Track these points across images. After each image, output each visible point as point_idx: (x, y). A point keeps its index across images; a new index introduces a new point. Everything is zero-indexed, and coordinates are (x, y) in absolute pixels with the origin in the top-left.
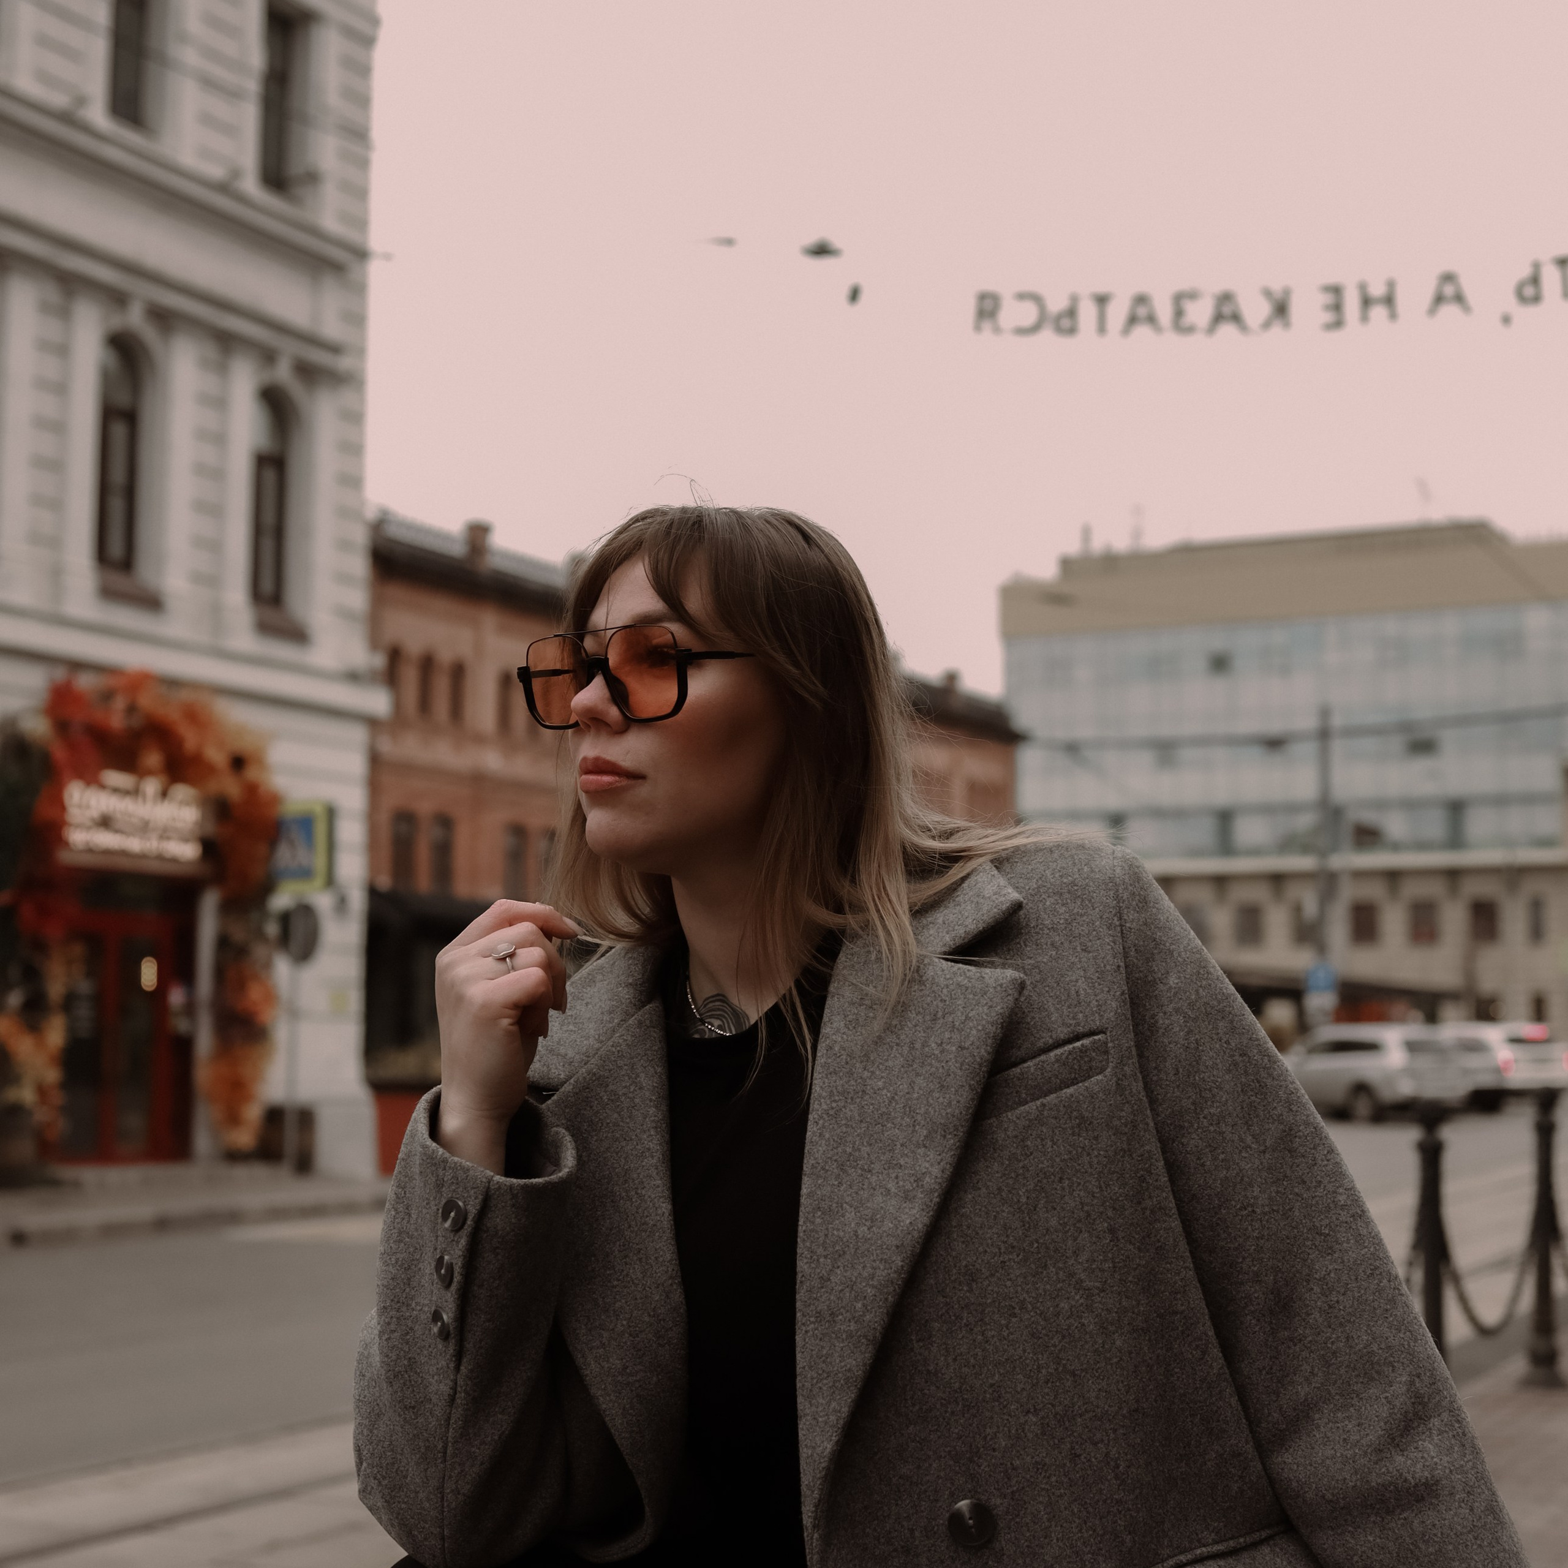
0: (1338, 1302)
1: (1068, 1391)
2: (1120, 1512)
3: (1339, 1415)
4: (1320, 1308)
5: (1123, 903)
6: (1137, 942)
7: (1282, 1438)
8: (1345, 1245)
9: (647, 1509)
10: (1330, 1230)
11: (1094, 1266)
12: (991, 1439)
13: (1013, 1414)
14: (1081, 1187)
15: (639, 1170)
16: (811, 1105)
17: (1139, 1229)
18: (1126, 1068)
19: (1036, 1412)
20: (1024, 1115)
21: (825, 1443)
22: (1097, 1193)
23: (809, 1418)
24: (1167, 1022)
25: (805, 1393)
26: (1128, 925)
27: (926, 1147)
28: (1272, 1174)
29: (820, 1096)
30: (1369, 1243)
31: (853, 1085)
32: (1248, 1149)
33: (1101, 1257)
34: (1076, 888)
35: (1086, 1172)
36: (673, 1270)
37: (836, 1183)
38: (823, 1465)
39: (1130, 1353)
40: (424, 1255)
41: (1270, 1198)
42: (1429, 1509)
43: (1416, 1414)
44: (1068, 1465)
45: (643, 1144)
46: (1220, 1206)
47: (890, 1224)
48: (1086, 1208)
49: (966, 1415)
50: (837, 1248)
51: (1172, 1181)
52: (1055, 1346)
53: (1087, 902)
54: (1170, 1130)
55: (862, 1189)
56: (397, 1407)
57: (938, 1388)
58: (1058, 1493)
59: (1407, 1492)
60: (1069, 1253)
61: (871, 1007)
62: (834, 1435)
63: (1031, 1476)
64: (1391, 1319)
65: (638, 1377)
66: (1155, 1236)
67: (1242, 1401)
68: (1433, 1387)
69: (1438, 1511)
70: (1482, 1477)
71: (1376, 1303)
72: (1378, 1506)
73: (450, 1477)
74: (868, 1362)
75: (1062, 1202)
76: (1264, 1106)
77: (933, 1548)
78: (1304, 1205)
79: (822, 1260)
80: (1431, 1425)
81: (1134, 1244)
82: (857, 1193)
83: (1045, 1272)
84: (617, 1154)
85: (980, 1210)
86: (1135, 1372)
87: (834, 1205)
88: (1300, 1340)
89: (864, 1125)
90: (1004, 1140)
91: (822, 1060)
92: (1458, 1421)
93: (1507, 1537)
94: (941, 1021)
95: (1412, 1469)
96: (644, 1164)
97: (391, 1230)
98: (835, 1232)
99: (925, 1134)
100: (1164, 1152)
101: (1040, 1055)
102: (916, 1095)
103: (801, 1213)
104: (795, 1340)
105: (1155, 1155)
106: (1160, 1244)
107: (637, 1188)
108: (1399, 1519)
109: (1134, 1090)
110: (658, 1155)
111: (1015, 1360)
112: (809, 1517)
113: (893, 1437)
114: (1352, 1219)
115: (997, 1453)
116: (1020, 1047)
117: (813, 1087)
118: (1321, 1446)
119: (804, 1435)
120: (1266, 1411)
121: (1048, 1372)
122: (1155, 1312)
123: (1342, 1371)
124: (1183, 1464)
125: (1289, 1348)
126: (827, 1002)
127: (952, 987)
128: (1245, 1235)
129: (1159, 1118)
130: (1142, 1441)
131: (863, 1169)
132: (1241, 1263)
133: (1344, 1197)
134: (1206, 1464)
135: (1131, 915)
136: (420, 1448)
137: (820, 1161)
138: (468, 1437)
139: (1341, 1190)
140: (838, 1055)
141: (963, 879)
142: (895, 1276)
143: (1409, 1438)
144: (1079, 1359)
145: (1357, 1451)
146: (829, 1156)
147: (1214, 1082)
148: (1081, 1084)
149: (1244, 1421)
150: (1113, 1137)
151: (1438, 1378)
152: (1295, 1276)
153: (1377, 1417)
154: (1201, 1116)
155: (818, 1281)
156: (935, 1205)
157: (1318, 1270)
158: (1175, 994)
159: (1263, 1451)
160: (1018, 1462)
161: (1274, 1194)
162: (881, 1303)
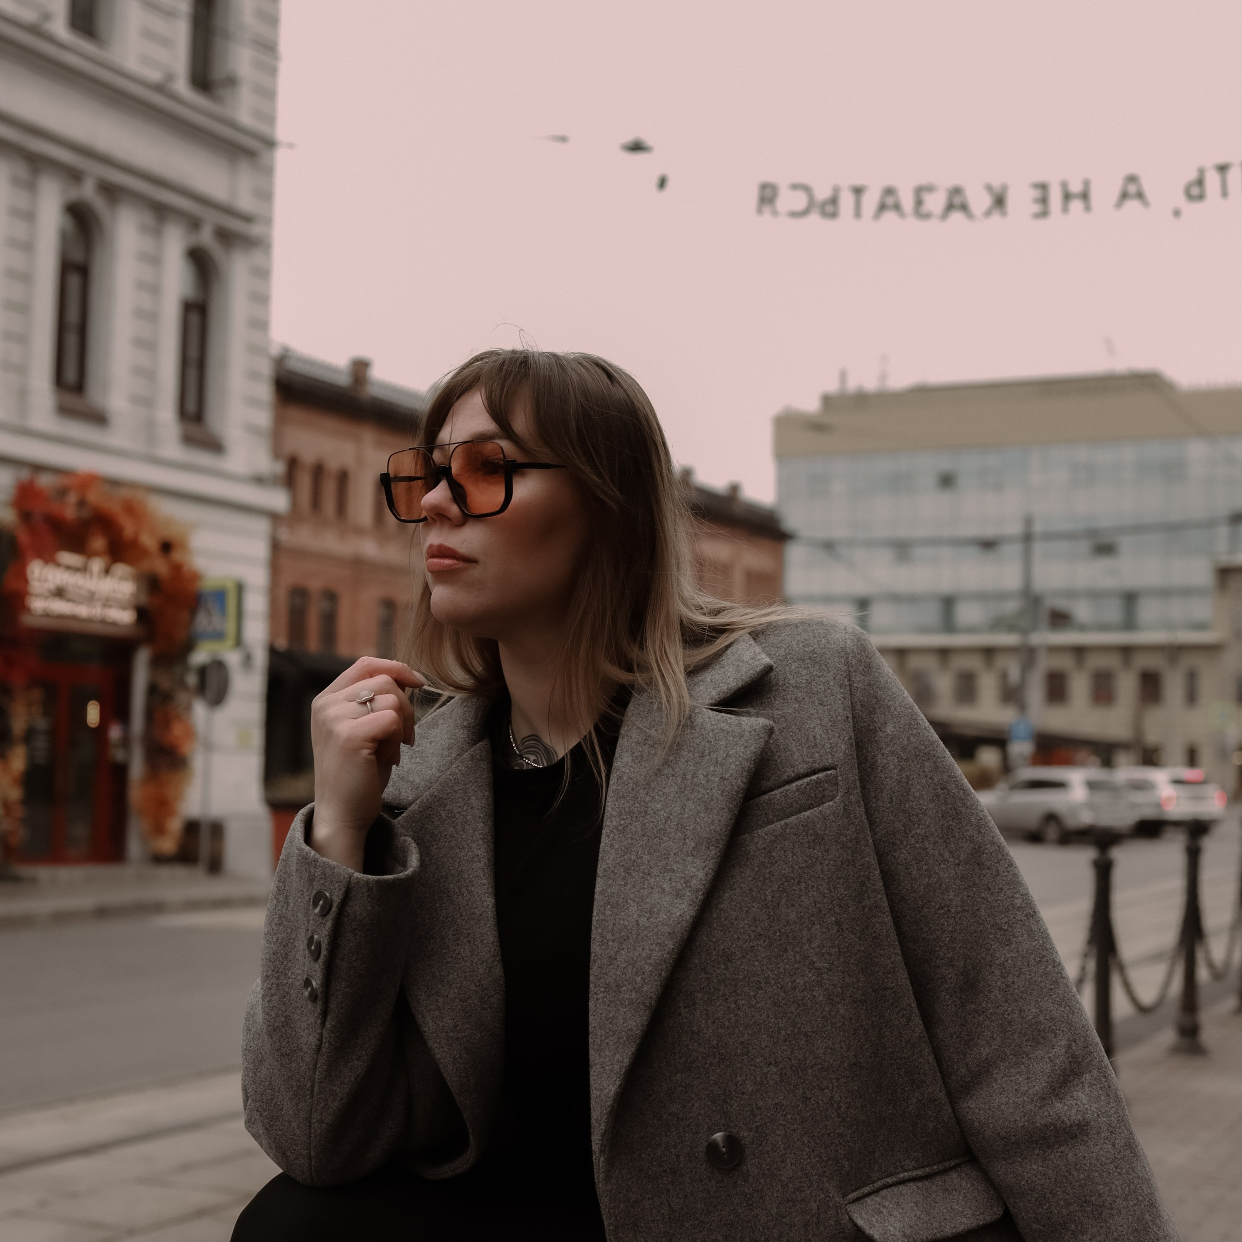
0: (1013, 982)
1: (801, 1048)
2: (840, 1143)
3: (1013, 1070)
4: (999, 987)
5: (852, 668)
6: (862, 698)
7: (968, 1087)
8: (1020, 938)
9: (471, 1137)
10: (1008, 927)
11: (823, 951)
12: (741, 1085)
13: (758, 1065)
14: (814, 889)
15: (469, 872)
16: (604, 822)
17: (859, 923)
18: (851, 797)
19: (776, 1064)
20: (771, 832)
21: (611, 1086)
22: (827, 894)
23: (598, 1066)
24: (884, 761)
25: (595, 1047)
26: (855, 685)
27: (694, 856)
28: (964, 882)
29: (611, 815)
30: (1038, 937)
31: (637, 807)
32: (946, 862)
33: (830, 944)
34: (815, 655)
35: (819, 877)
36: (495, 950)
37: (623, 883)
38: (609, 1104)
39: (851, 1019)
40: (298, 935)
41: (962, 901)
42: (1081, 1145)
43: (1072, 1070)
44: (801, 1105)
45: (473, 851)
46: (923, 906)
47: (664, 916)
48: (818, 906)
49: (721, 1066)
50: (623, 934)
51: (886, 885)
52: (792, 1013)
53: (824, 667)
54: (885, 846)
55: (644, 888)
56: (276, 1054)
57: (699, 1044)
58: (792, 1127)
59: (1064, 1131)
60: (805, 940)
61: (653, 746)
62: (618, 1080)
63: (772, 1114)
64: (1055, 996)
65: (466, 1034)
66: (872, 928)
67: (938, 1059)
68: (1086, 1050)
69: (1088, 1146)
70: (1122, 1120)
71: (1043, 984)
72: (1041, 1142)
73: (316, 1110)
74: (645, 1023)
75: (800, 900)
76: (959, 829)
77: (694, 1170)
78: (989, 907)
79: (610, 943)
80: (1084, 1079)
81: (855, 934)
82: (639, 891)
83: (785, 955)
84: (452, 858)
85: (735, 906)
86: (854, 1034)
87: (621, 901)
88: (983, 1012)
89: (645, 838)
90: (755, 851)
91: (614, 788)
92: (1105, 1077)
93: (1140, 1166)
94: (707, 758)
95: (1068, 1113)
96: (473, 867)
97: (273, 915)
98: (621, 922)
99: (693, 846)
100: (880, 864)
101: (784, 785)
102: (686, 815)
103: (595, 907)
104: (588, 1006)
105: (873, 865)
106: (876, 934)
107: (467, 886)
108: (1057, 1152)
109: (858, 814)
110: (485, 860)
111: (761, 1024)
112: (597, 1144)
113: (664, 1083)
114: (1025, 918)
115: (745, 1096)
116: (769, 779)
117: (606, 808)
118: (998, 1095)
119: (594, 1080)
120: (956, 1067)
121: (786, 1033)
122: (871, 988)
123: (1016, 1036)
124: (891, 1107)
125: (975, 1017)
126: (619, 742)
127: (716, 731)
128: (942, 928)
129: (877, 837)
130: (859, 1088)
131: (644, 873)
132: (939, 950)
133: (1020, 901)
134: (908, 1107)
135: (857, 678)
136: (293, 1086)
137: (611, 866)
138: (330, 1079)
139: (1017, 895)
140: (626, 783)
141: (727, 647)
142: (668, 956)
143: (1066, 1089)
144: (811, 1023)
145: (1026, 1099)
146: (618, 862)
147: (921, 809)
148: (816, 809)
149: (939, 1074)
150: (840, 850)
151: (1090, 1043)
152: (980, 961)
153: (1042, 1072)
154: (910, 836)
155: (607, 959)
156: (699, 901)
157: (998, 957)
158: (892, 740)
159: (953, 1098)
160: (761, 1103)
161: (965, 898)
162: (656, 977)
